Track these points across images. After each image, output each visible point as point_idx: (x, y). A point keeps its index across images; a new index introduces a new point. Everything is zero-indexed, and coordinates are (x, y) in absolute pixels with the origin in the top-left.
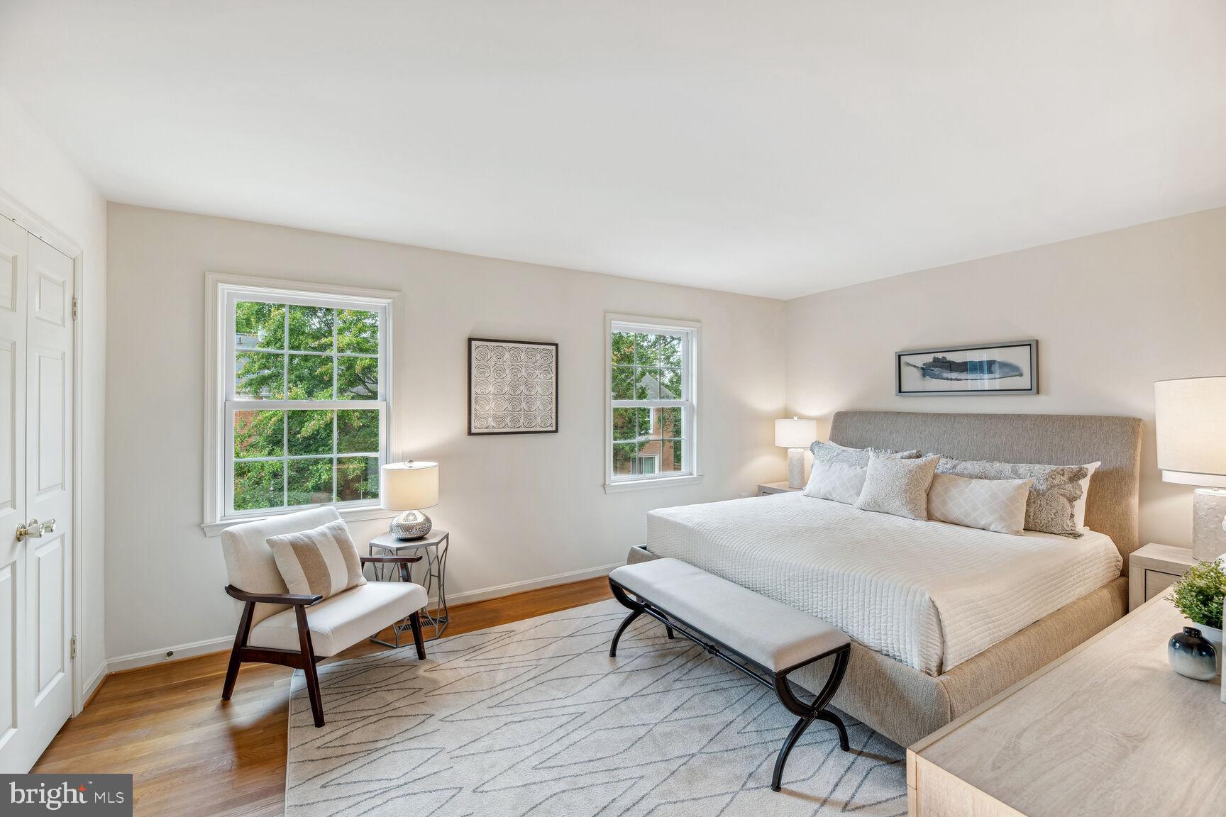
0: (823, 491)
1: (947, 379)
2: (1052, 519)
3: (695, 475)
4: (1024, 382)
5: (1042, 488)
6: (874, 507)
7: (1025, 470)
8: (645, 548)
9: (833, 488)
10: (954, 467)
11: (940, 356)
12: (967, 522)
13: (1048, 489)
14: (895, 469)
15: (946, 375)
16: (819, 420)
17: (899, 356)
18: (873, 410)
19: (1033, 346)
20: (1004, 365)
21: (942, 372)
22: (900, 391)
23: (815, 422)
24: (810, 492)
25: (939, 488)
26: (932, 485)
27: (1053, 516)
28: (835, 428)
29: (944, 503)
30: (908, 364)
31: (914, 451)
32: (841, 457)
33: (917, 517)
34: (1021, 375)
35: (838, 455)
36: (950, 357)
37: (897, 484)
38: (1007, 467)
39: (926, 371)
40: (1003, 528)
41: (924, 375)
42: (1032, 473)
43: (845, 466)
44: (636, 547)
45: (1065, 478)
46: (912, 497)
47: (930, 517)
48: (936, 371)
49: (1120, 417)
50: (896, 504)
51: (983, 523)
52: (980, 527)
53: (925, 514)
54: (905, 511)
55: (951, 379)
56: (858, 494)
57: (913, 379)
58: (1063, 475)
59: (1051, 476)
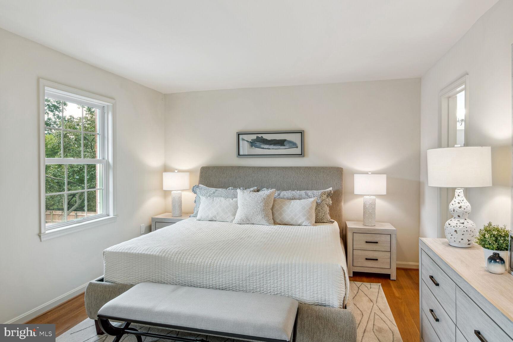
0: (211, 216)
1: (263, 148)
2: (324, 216)
3: (111, 215)
4: (298, 151)
5: (319, 201)
6: (247, 221)
7: (311, 193)
8: (102, 280)
9: (217, 213)
10: (279, 195)
11: (260, 136)
12: (292, 223)
13: (322, 202)
14: (256, 199)
15: (262, 146)
16: (190, 172)
17: (239, 134)
18: (224, 166)
19: (301, 133)
20: (290, 142)
21: (261, 144)
22: (239, 155)
23: (188, 174)
24: (201, 217)
25: (277, 207)
26: (273, 206)
27: (324, 215)
28: (201, 176)
29: (281, 214)
30: (243, 140)
31: (256, 188)
32: (216, 194)
33: (270, 224)
34: (297, 147)
35: (214, 193)
36: (266, 137)
37: (259, 206)
38: (303, 192)
39: (252, 144)
40: (309, 223)
41: (252, 146)
42: (314, 195)
43: (222, 199)
44: (94, 281)
45: (325, 196)
46: (267, 213)
47: (275, 223)
48: (258, 144)
49: (336, 167)
50: (259, 217)
51: (299, 222)
52: (298, 224)
53: (273, 222)
54: (264, 221)
55: (266, 149)
56: (234, 214)
57: (245, 148)
58: (325, 194)
59: (321, 196)
